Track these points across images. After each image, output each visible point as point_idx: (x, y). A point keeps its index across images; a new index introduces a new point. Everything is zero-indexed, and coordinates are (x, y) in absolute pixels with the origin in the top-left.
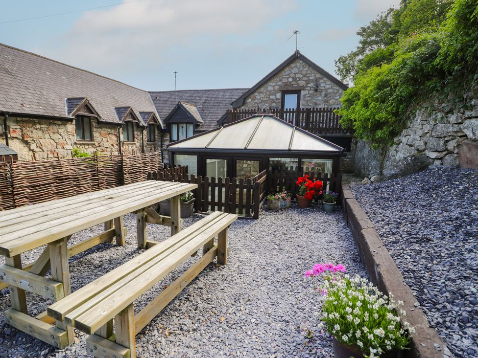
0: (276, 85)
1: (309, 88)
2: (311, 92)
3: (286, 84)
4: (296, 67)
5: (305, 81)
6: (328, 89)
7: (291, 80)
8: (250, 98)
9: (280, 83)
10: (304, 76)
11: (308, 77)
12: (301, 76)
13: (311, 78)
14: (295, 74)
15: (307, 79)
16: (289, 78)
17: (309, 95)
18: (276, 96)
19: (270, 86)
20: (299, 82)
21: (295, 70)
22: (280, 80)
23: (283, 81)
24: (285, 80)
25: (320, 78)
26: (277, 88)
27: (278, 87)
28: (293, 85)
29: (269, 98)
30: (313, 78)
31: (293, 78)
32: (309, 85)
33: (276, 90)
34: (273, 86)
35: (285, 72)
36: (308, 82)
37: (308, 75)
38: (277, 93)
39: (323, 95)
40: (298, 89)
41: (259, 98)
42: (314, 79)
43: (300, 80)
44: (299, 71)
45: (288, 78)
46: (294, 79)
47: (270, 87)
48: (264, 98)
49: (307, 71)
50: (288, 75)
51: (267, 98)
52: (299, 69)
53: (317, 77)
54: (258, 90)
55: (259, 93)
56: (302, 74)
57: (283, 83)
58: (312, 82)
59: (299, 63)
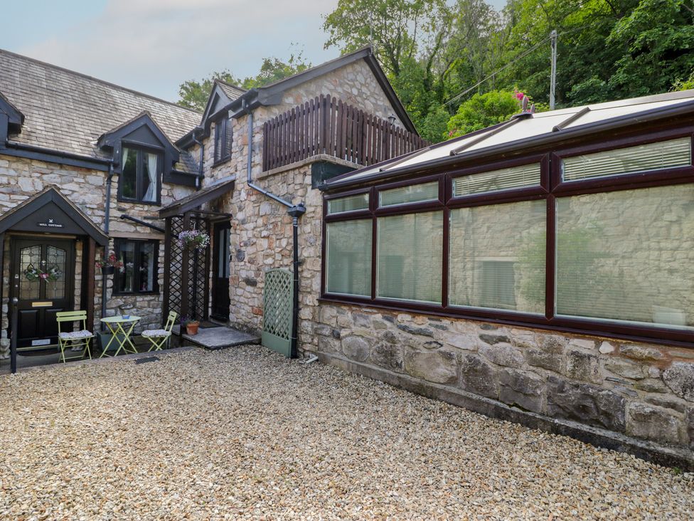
0: (335, 92)
3: (349, 96)
4: (361, 72)
5: (373, 104)
7: (355, 92)
8: (291, 95)
9: (340, 90)
10: (372, 94)
11: (376, 100)
12: (369, 93)
13: (379, 102)
14: (361, 84)
15: (375, 102)
19: (325, 86)
20: (366, 101)
21: (360, 78)
22: (341, 85)
23: (345, 89)
24: (346, 88)
25: (388, 109)
27: (337, 97)
28: (358, 102)
30: (381, 104)
31: (359, 90)
32: (377, 113)
34: (330, 92)
35: (348, 73)
36: (375, 107)
37: (376, 96)
42: (383, 107)
43: (366, 99)
44: (366, 83)
45: (352, 87)
46: (360, 94)
47: (326, 90)
49: (375, 88)
50: (352, 81)
52: (366, 79)
53: (385, 104)
54: (305, 86)
55: (307, 91)
56: (369, 90)
57: (344, 91)
58: (381, 111)
59: (365, 69)
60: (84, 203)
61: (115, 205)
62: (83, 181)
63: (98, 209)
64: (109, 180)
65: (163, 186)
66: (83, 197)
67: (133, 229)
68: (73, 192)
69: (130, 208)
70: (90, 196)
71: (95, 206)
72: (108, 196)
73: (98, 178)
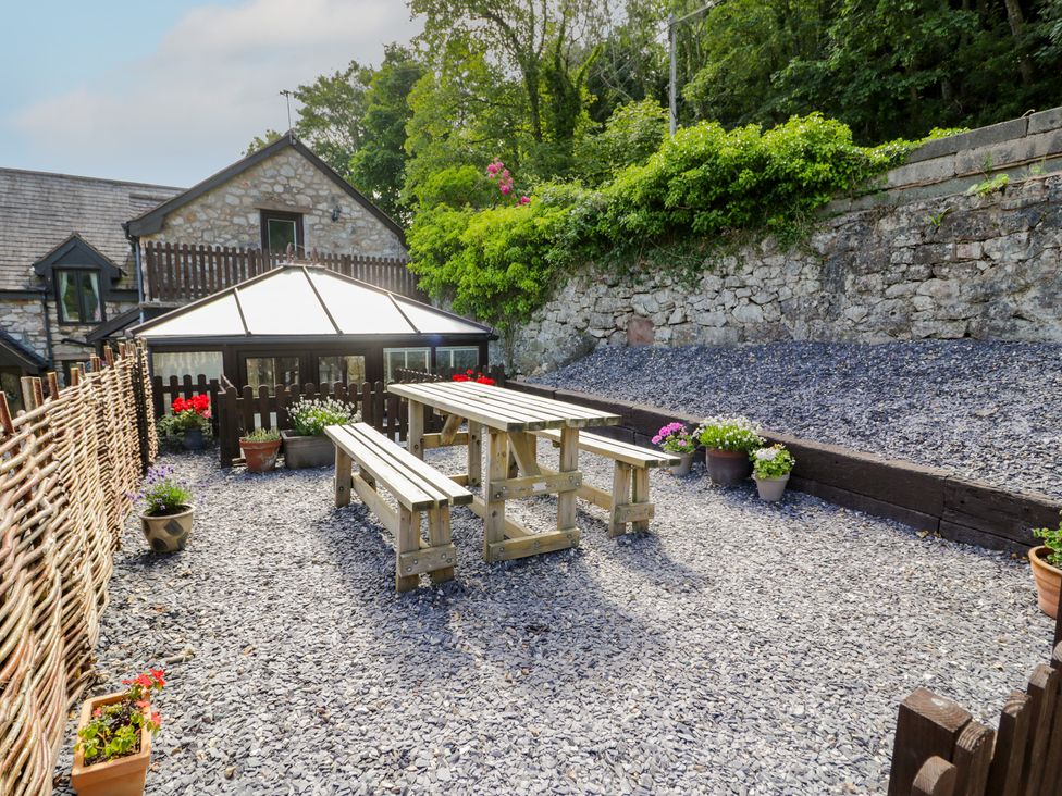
0: (247, 195)
1: (320, 213)
2: (326, 221)
3: (270, 197)
4: (288, 163)
5: (311, 196)
6: (357, 218)
7: (279, 189)
8: (180, 216)
9: (254, 192)
10: (308, 186)
11: (317, 190)
12: (302, 186)
13: (321, 193)
14: (288, 178)
15: (314, 193)
16: (275, 184)
17: (321, 227)
18: (247, 218)
19: (231, 194)
20: (298, 196)
21: (286, 171)
22: (255, 186)
23: (262, 189)
24: (265, 188)
25: (340, 197)
26: (248, 201)
27: (252, 200)
28: (285, 200)
29: (231, 222)
30: (326, 193)
31: (284, 186)
32: (320, 206)
33: (247, 207)
34: (240, 197)
35: (264, 170)
36: (317, 199)
37: (315, 186)
38: (249, 213)
39: (350, 230)
40: (297, 210)
41: (205, 218)
42: (329, 197)
43: (299, 193)
44: (296, 174)
45: (272, 185)
46: (288, 189)
47: (231, 197)
48: (218, 219)
49: (313, 177)
50: (272, 177)
51: (225, 220)
52: (296, 170)
53: (334, 192)
54: (200, 200)
55: (203, 206)
56: (304, 182)
57: (261, 192)
58: (326, 201)
59: (294, 158)
60: (25, 333)
61: (57, 330)
62: (20, 311)
63: (40, 335)
64: (46, 308)
65: (107, 304)
66: (24, 326)
67: (79, 350)
68: (14, 322)
69: (74, 331)
70: (30, 324)
71: (36, 333)
72: (48, 323)
73: (35, 307)
